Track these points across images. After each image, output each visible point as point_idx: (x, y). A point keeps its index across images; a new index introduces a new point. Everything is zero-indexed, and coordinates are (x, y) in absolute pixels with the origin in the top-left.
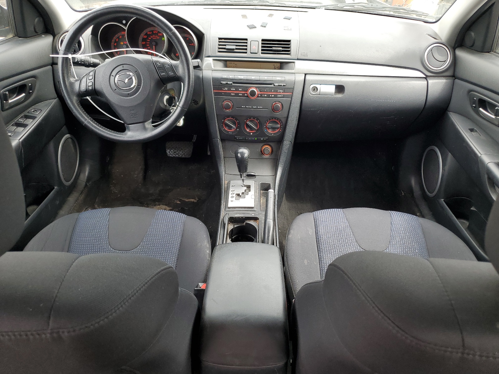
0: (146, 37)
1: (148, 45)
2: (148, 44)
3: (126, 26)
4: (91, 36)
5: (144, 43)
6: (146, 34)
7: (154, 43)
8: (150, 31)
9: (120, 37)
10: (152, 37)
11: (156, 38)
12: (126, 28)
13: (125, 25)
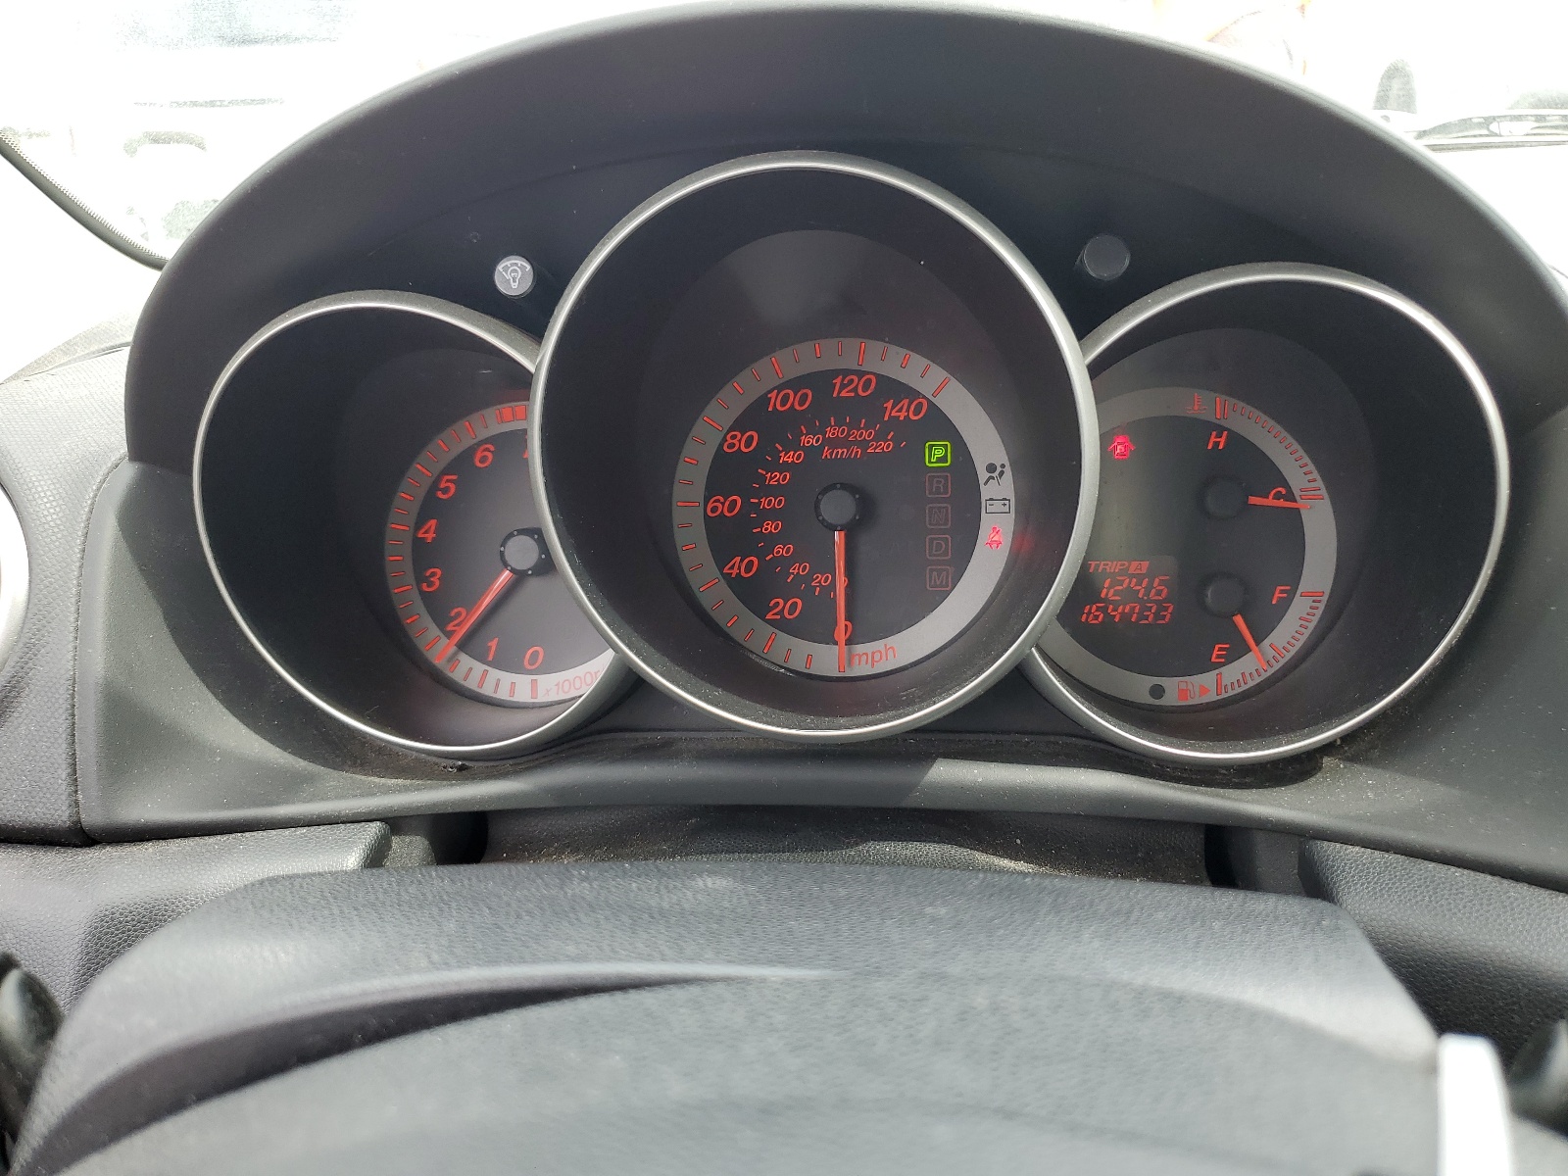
0: (745, 443)
1: (770, 527)
2: (772, 514)
3: (537, 333)
4: (129, 472)
5: (730, 505)
6: (754, 416)
7: (838, 507)
8: (787, 384)
9: (483, 460)
10: (810, 441)
11: (864, 444)
12: (537, 360)
13: (526, 318)
